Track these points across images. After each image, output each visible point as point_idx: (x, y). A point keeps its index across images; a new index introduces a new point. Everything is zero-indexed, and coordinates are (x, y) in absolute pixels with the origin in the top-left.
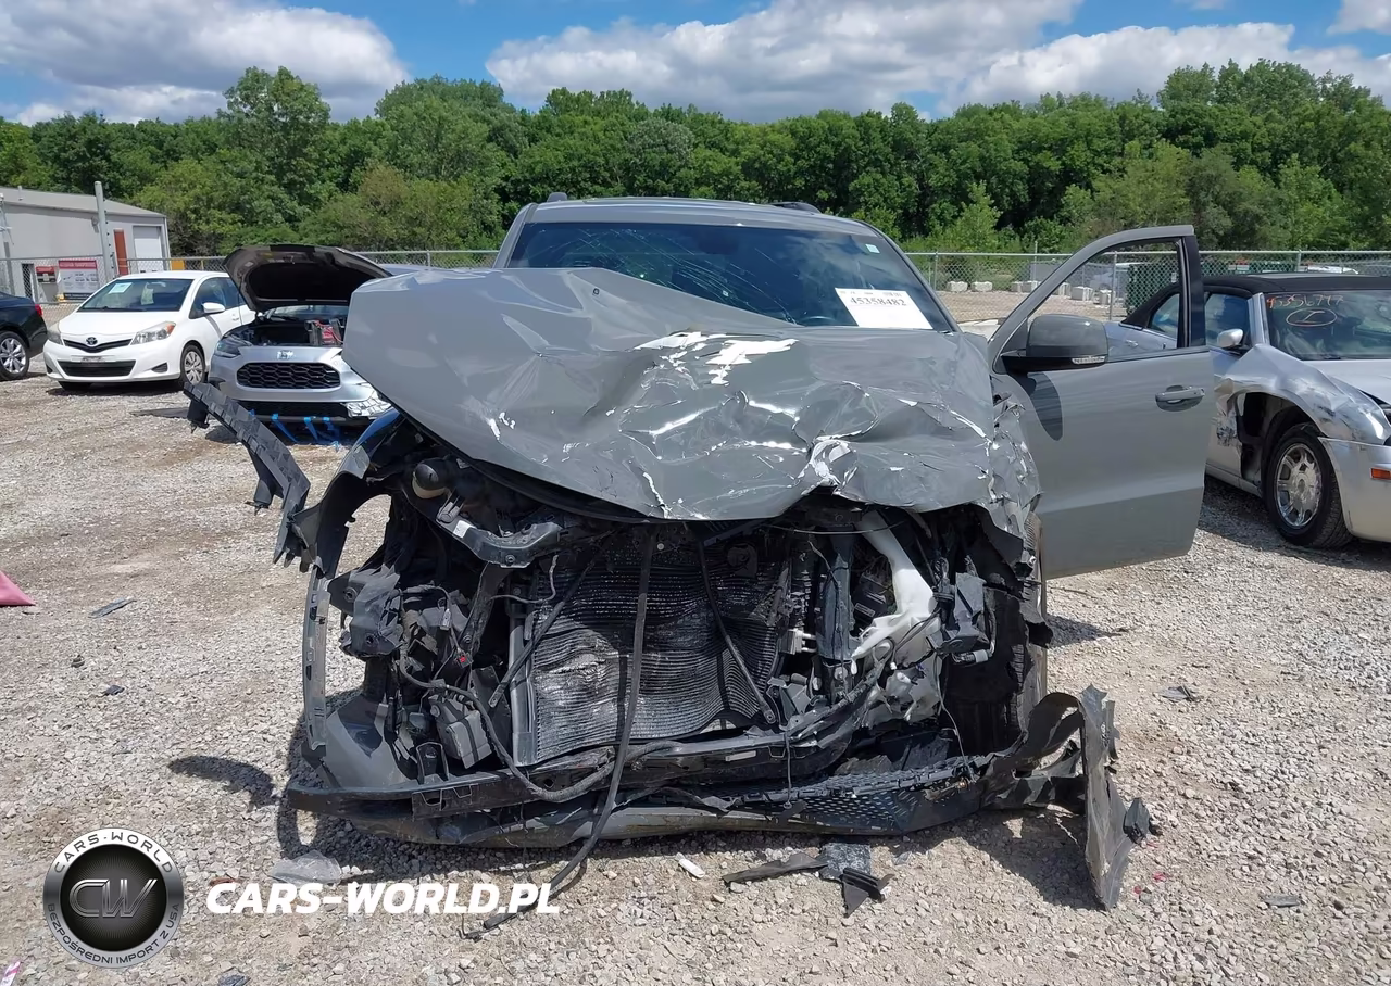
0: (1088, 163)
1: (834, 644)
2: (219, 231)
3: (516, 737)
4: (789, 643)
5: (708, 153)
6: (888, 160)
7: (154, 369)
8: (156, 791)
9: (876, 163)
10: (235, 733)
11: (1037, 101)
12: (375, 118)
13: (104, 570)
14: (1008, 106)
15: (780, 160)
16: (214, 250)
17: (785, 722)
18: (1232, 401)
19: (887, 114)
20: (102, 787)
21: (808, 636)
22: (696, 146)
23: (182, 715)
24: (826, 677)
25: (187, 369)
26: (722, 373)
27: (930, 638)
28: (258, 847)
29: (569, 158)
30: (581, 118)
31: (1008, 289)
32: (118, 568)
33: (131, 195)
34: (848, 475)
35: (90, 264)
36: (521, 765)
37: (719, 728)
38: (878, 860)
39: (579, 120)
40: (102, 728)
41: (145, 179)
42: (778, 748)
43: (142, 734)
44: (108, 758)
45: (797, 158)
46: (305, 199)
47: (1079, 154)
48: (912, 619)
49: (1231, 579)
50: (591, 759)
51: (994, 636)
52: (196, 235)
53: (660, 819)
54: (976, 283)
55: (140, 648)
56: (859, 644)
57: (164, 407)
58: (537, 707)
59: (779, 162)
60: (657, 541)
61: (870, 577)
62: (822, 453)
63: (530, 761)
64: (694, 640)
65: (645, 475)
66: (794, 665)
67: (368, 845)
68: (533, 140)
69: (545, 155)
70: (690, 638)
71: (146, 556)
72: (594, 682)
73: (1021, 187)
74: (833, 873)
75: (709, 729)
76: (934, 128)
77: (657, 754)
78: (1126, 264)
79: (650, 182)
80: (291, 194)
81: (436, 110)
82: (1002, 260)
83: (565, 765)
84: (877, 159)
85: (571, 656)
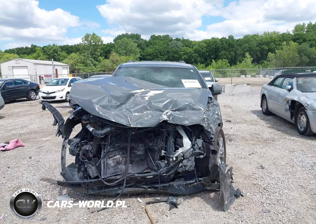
0: (275, 47)
1: (170, 154)
2: (80, 68)
3: (102, 172)
4: (161, 153)
5: (186, 48)
6: (227, 48)
7: (60, 98)
8: (38, 183)
9: (225, 49)
10: (57, 172)
11: (263, 33)
12: (113, 42)
13: (41, 139)
14: (256, 35)
15: (203, 49)
16: (78, 72)
17: (159, 170)
18: (288, 102)
19: (227, 38)
20: (28, 182)
21: (165, 152)
22: (183, 46)
23: (48, 168)
24: (168, 161)
25: (67, 98)
26: (148, 97)
27: (190, 153)
28: (55, 194)
29: (156, 50)
30: (158, 41)
31: (255, 77)
32: (44, 139)
33: (62, 61)
34: (171, 118)
35: (51, 76)
36: (103, 177)
37: (147, 171)
38: (180, 200)
39: (157, 42)
40: (32, 170)
41: (65, 57)
42: (157, 175)
43: (39, 172)
44: (31, 176)
45: (207, 48)
46: (97, 61)
47: (272, 45)
48: (187, 149)
49: (283, 142)
50: (118, 177)
51: (205, 152)
52: (75, 69)
53: (134, 190)
54: (247, 76)
55: (43, 155)
56: (175, 154)
57: (61, 106)
58: (107, 166)
59: (202, 49)
60: (132, 132)
61: (179, 140)
62: (165, 114)
63: (105, 177)
64: (141, 152)
65: (128, 118)
66: (162, 158)
67: (77, 194)
68: (147, 46)
69: (150, 50)
70: (140, 152)
71: (50, 136)
72: (120, 161)
73: (259, 53)
74: (169, 202)
75: (145, 171)
76: (238, 41)
77: (132, 176)
78: (282, 71)
79: (173, 55)
80: (95, 60)
81: (126, 40)
82: (254, 70)
83: (112, 178)
84: (225, 48)
85: (115, 156)
